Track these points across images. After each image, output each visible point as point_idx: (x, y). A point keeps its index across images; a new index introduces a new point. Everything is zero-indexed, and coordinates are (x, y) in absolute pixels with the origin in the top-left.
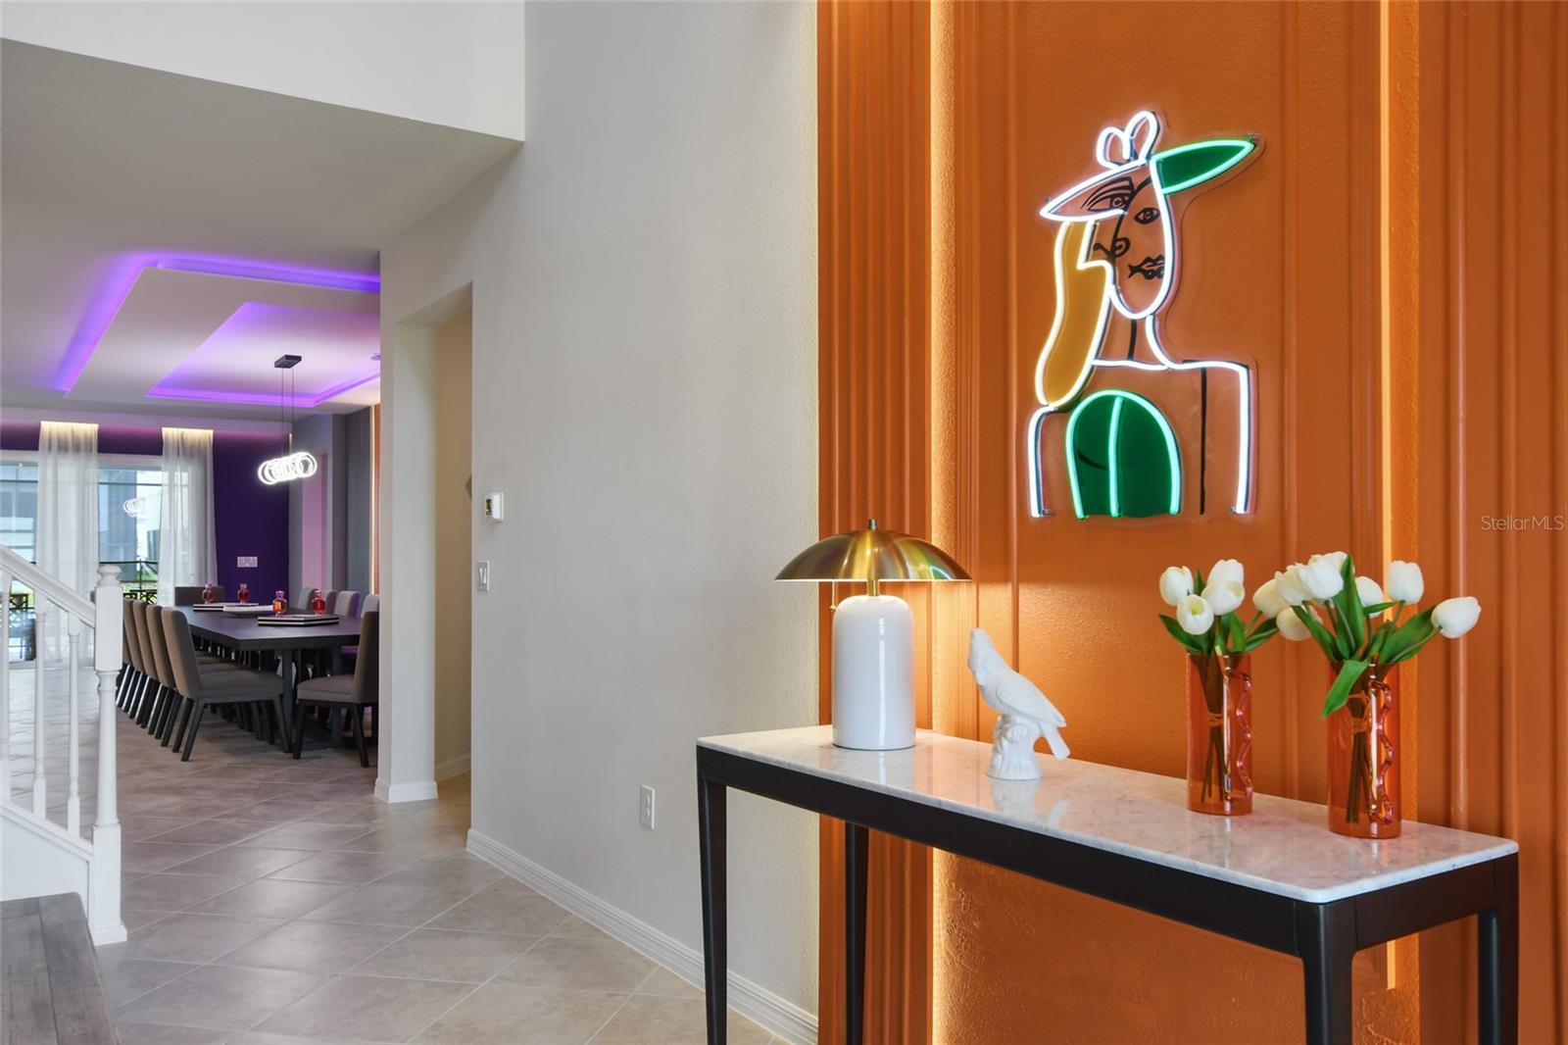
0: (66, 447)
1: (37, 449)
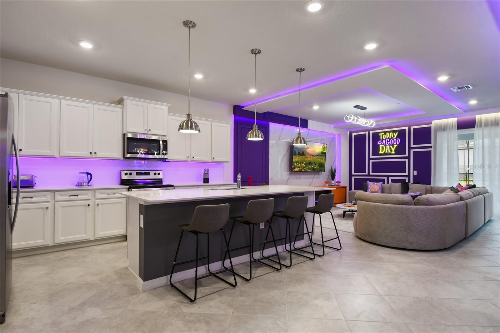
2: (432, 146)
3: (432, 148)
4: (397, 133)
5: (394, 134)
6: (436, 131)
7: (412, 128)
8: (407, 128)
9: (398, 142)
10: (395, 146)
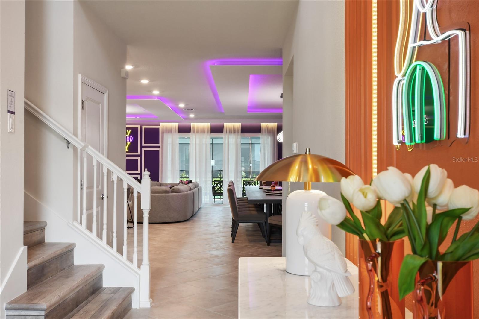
0: (231, 131)
1: (222, 132)
2: (160, 146)
3: (160, 148)
4: (130, 131)
5: (128, 131)
6: (163, 133)
7: (144, 127)
8: (139, 127)
9: (131, 140)
10: (129, 143)
